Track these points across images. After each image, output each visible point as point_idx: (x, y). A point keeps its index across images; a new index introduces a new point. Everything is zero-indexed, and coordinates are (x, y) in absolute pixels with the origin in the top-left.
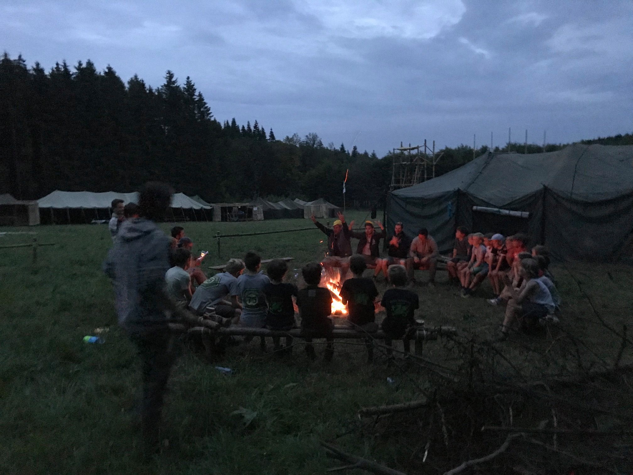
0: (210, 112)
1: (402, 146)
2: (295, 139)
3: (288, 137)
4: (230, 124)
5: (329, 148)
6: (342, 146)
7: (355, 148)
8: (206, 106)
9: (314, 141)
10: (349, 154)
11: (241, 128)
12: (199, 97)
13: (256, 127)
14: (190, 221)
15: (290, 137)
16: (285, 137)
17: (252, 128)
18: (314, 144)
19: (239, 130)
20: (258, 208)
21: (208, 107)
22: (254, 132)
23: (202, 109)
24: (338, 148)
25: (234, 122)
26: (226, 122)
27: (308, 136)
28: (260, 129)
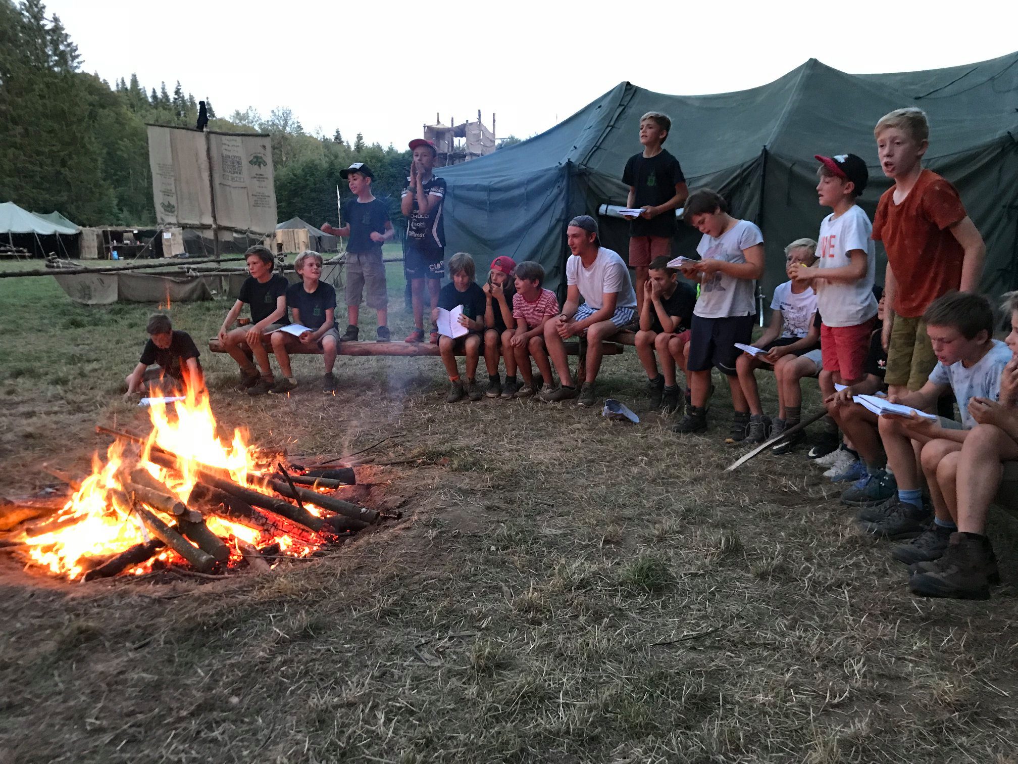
1: (438, 122)
2: (251, 115)
3: (238, 114)
4: (128, 85)
5: (315, 136)
6: (337, 132)
7: (360, 138)
9: (286, 121)
10: (349, 147)
11: (149, 94)
12: (53, 24)
13: (177, 92)
14: (31, 257)
15: (242, 111)
16: (233, 113)
17: (172, 96)
18: (286, 125)
19: (146, 97)
20: (173, 235)
22: (174, 102)
23: (62, 47)
25: (135, 82)
26: (119, 81)
27: (276, 111)
28: (187, 97)
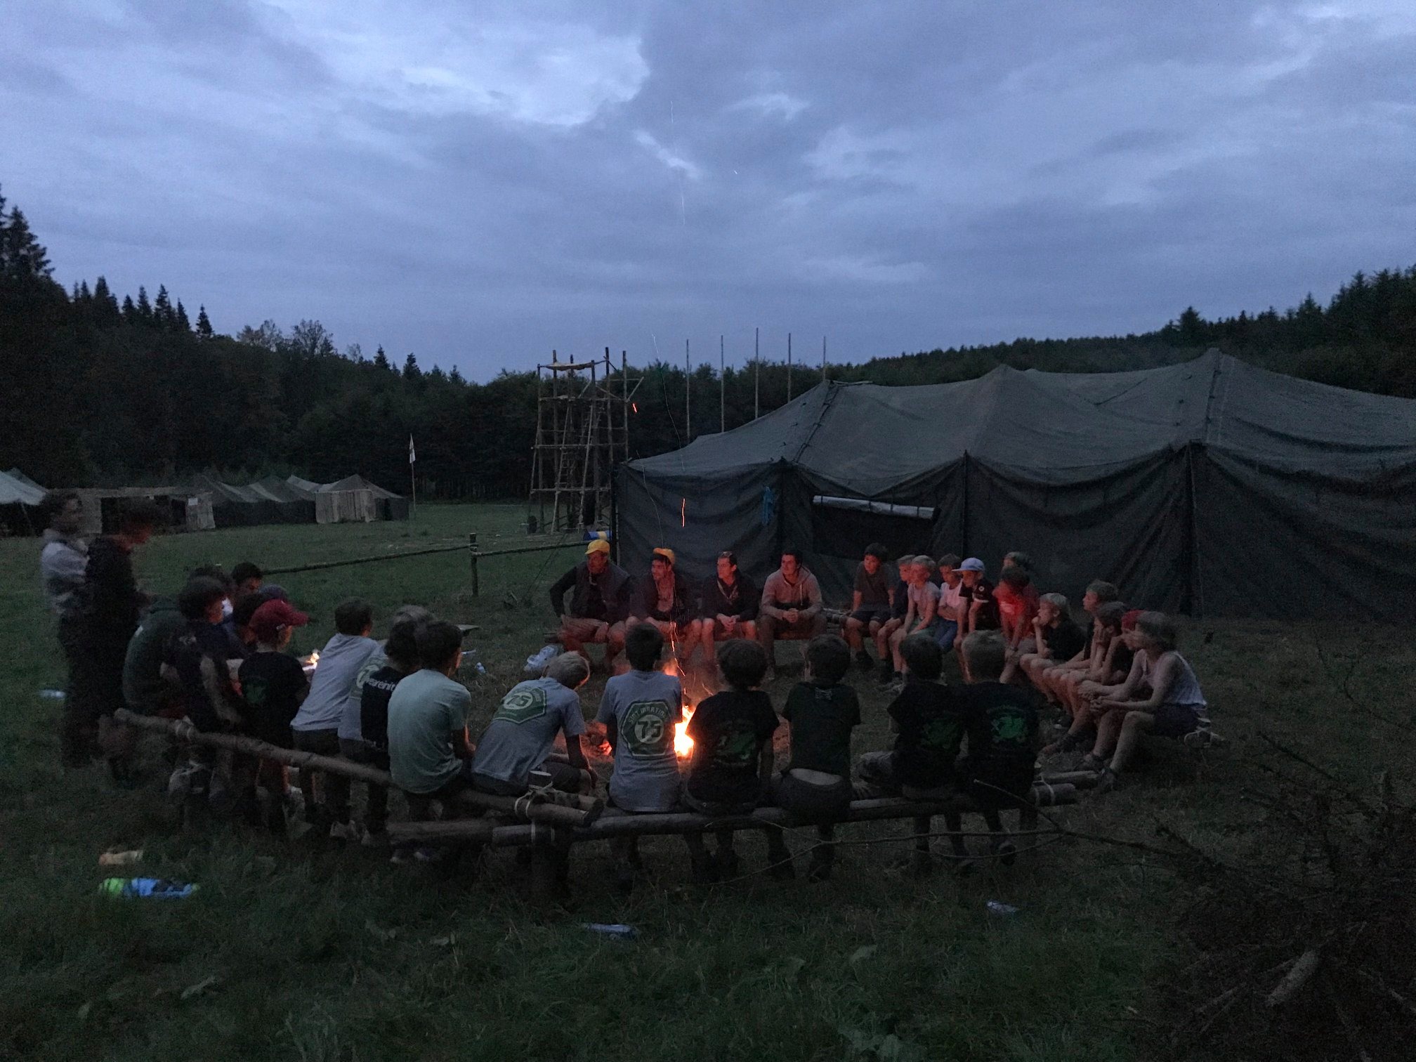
0: (44, 258)
1: (555, 360)
2: (267, 333)
3: (248, 330)
4: (92, 290)
5: (349, 357)
6: (381, 352)
7: (411, 359)
8: (34, 243)
9: (315, 340)
10: (396, 370)
11: (121, 303)
12: (13, 221)
13: (161, 301)
14: (13, 535)
15: (255, 328)
16: (241, 330)
17: (153, 304)
18: (314, 346)
19: (117, 308)
20: (200, 500)
21: (41, 247)
22: (157, 315)
24: (370, 356)
25: (102, 286)
26: (80, 287)
27: (300, 327)
28: (174, 305)
